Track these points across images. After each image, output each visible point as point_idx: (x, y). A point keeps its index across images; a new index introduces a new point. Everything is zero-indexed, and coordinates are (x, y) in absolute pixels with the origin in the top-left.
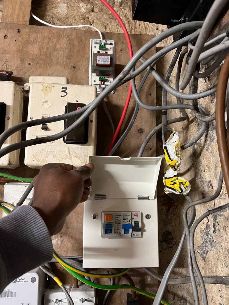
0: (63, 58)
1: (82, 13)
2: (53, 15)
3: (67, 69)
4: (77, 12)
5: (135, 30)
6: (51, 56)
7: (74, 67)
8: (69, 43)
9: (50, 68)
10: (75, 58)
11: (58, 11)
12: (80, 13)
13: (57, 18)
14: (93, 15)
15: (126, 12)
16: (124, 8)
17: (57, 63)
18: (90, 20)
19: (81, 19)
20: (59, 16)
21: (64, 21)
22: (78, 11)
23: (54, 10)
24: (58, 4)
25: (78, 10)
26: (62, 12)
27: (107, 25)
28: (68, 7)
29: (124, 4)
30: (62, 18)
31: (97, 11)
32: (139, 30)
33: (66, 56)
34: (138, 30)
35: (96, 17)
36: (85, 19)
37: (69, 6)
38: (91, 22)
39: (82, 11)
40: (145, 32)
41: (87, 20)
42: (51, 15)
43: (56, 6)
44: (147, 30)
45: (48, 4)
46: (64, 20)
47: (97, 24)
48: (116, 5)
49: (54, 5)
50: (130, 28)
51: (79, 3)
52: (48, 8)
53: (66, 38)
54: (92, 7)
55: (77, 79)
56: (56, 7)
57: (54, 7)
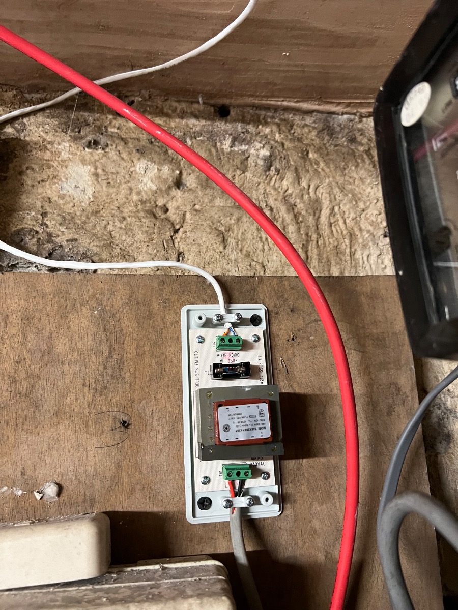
0: (82, 390)
1: (143, 194)
2: (46, 205)
3: (97, 435)
4: (128, 192)
5: (317, 242)
6: (33, 386)
7: (124, 423)
8: (105, 330)
9: (31, 438)
10: (127, 386)
11: (64, 192)
12: (139, 193)
13: (59, 215)
14: (180, 200)
15: (285, 187)
16: (278, 174)
17: (56, 414)
18: (172, 215)
19: (142, 214)
20: (68, 208)
21: (85, 223)
22: (131, 189)
23: (48, 186)
24: (62, 166)
25: (129, 184)
26: (77, 194)
27: (229, 229)
28: (96, 175)
29: (278, 161)
30: (78, 213)
31: (194, 185)
32: (331, 240)
33: (92, 381)
34: (327, 244)
35: (192, 204)
36: (155, 216)
37: (100, 171)
38: (175, 223)
39: (145, 188)
40: (351, 248)
41: (163, 216)
42: (39, 204)
43: (56, 174)
44: (356, 239)
45: (27, 168)
46: (84, 218)
47: (195, 228)
48: (253, 164)
49: (50, 172)
50: (304, 236)
51: (133, 161)
52: (29, 182)
53: (93, 309)
54: (178, 172)
55: (137, 474)
56: (55, 177)
57: (49, 176)
